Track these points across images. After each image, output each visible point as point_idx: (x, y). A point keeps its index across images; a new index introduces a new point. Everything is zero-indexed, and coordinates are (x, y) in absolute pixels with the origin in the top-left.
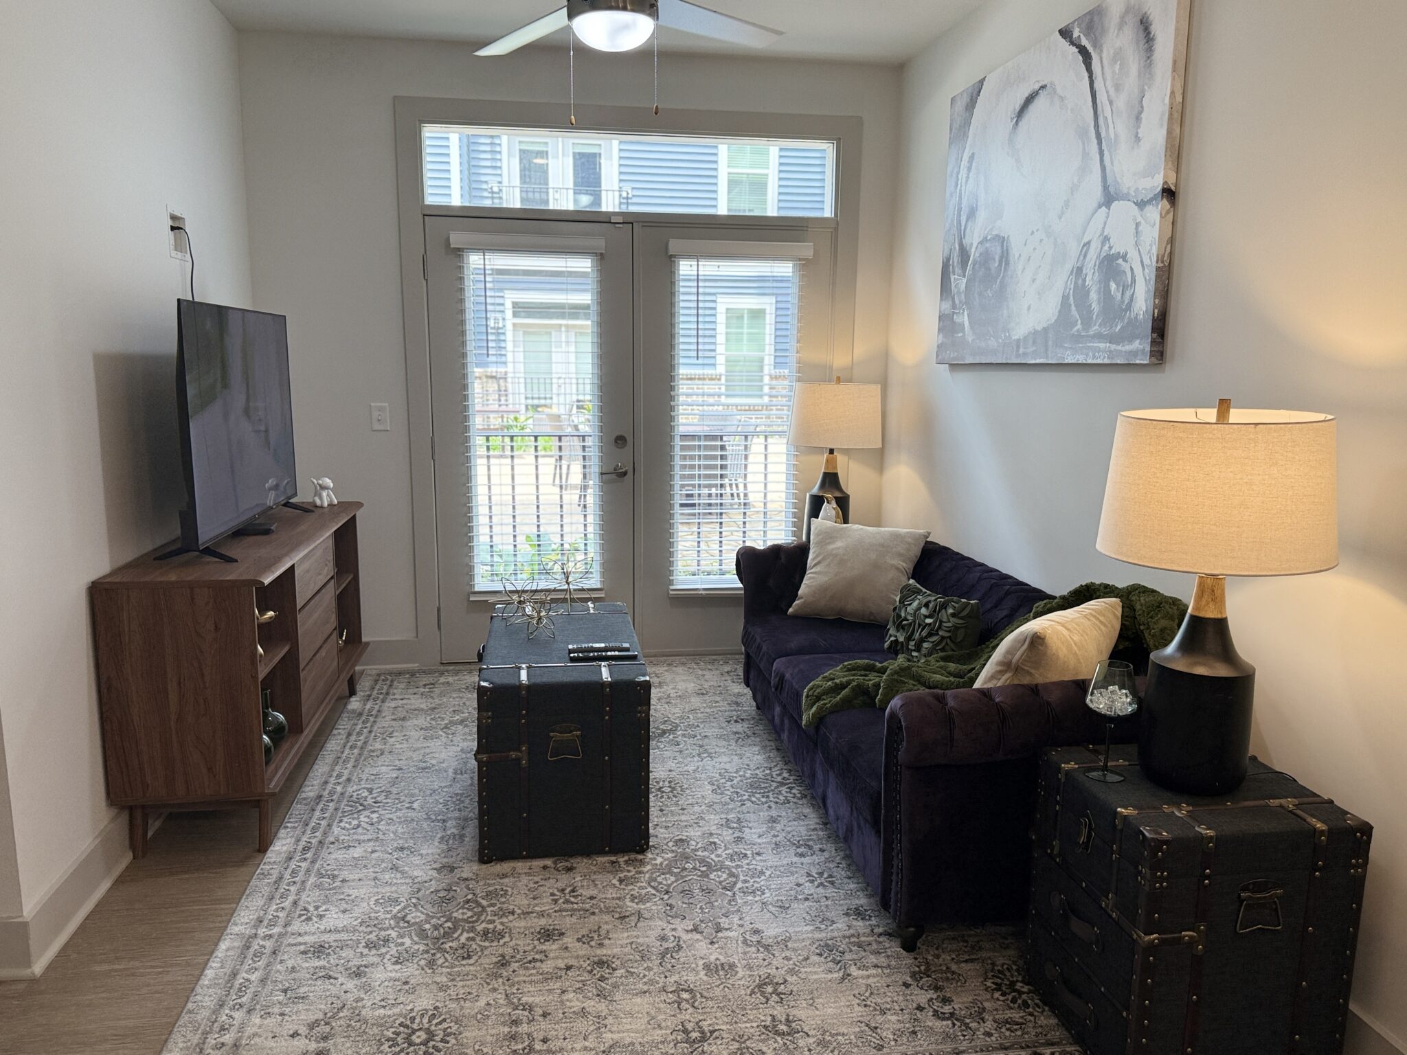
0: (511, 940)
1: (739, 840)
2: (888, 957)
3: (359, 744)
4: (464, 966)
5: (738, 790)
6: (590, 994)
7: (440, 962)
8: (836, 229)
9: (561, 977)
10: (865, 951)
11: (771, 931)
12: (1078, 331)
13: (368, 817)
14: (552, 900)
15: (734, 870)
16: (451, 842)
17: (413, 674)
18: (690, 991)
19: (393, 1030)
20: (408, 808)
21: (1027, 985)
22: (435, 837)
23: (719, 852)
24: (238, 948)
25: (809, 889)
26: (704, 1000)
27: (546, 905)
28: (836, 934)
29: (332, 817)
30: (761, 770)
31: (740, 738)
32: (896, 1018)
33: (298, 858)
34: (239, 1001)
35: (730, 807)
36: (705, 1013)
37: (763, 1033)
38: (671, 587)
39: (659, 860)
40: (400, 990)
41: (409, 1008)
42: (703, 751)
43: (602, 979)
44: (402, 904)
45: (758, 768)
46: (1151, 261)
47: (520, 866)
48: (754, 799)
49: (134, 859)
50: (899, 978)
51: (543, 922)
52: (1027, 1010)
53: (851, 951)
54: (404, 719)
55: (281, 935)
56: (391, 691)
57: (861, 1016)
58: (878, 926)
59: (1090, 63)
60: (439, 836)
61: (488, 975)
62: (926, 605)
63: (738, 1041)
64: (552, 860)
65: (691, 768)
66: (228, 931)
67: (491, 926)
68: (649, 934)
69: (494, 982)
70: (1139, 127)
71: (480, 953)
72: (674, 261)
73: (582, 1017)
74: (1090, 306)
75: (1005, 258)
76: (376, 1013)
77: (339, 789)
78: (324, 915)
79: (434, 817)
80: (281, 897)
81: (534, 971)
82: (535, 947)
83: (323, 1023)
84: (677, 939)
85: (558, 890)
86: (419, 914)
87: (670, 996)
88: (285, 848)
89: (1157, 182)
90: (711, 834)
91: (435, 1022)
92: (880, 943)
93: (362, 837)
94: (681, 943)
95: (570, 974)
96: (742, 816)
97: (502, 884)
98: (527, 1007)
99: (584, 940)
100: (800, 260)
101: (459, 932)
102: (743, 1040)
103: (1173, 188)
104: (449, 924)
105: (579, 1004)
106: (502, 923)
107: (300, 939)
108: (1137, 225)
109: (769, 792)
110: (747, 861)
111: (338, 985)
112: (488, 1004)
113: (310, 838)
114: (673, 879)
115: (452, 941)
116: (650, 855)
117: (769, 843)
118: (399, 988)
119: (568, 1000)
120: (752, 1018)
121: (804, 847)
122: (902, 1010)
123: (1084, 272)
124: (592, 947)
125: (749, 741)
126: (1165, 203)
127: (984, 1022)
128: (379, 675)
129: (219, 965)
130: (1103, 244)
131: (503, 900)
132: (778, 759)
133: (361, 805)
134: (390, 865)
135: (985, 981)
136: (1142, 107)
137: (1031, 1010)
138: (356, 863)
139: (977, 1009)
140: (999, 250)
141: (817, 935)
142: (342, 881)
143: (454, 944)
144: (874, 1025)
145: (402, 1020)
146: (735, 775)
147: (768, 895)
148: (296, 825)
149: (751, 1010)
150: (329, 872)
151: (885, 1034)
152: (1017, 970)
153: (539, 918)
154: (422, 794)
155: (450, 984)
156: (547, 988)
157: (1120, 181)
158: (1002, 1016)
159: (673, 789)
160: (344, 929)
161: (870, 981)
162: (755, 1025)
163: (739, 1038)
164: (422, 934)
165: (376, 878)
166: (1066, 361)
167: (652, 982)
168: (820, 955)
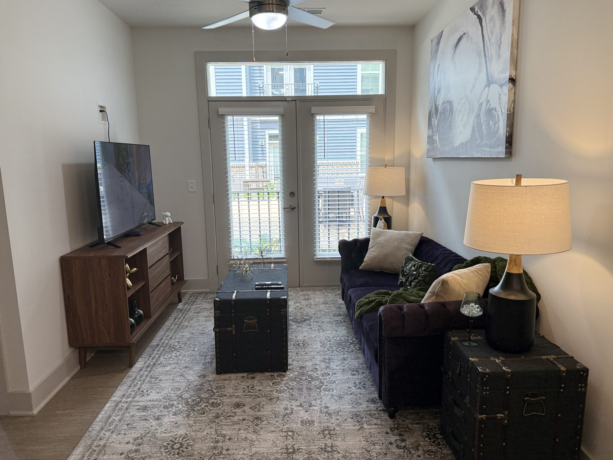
0: (223, 407)
1: (328, 367)
2: (382, 420)
3: (179, 323)
4: (201, 417)
5: (332, 346)
6: (250, 431)
7: (191, 415)
8: (386, 99)
9: (240, 423)
10: (372, 417)
11: (333, 407)
12: (478, 143)
13: (176, 354)
14: (243, 391)
15: (322, 380)
16: (207, 365)
17: (206, 293)
18: (292, 431)
19: (167, 442)
20: (192, 350)
21: (441, 435)
22: (201, 362)
23: (318, 372)
24: (113, 406)
25: (354, 389)
26: (298, 436)
27: (240, 393)
28: (361, 410)
29: (161, 354)
30: (344, 337)
31: (338, 323)
32: (380, 447)
33: (144, 370)
34: (109, 428)
35: (327, 353)
36: (297, 441)
37: (320, 451)
38: (315, 257)
39: (292, 375)
40: (173, 426)
41: (175, 434)
42: (321, 329)
43: (257, 425)
44: (182, 391)
45: (343, 336)
46: (505, 112)
47: (233, 376)
48: (338, 350)
49: (81, 368)
50: (384, 430)
51: (237, 400)
52: (439, 446)
53: (366, 417)
54: (198, 313)
55: (131, 402)
56: (196, 301)
57: (364, 446)
58: (380, 407)
59: (482, 22)
60: (202, 362)
61: (210, 421)
62: (414, 266)
63: (308, 454)
64: (247, 373)
65: (313, 336)
66: (111, 399)
67: (216, 401)
68: (280, 407)
69: (212, 424)
70: (500, 51)
71: (208, 412)
72: (314, 116)
73: (245, 441)
74: (483, 131)
75: (451, 110)
76: (162, 435)
77: (166, 341)
78: (149, 394)
79: (202, 354)
80: (134, 386)
81: (229, 421)
82: (232, 410)
83: (140, 438)
84: (292, 409)
85: (246, 387)
86: (187, 395)
87: (284, 433)
88: (140, 366)
89: (507, 76)
90: (316, 365)
91: (184, 440)
92: (380, 414)
93: (171, 362)
94: (293, 411)
95: (244, 422)
96: (331, 357)
97: (224, 383)
98: (223, 435)
99: (252, 408)
100: (370, 113)
101: (202, 403)
102: (311, 453)
103: (514, 78)
104: (199, 400)
105: (245, 435)
106: (220, 400)
107: (138, 404)
108: (500, 95)
109: (345, 347)
110: (329, 377)
111: (149, 423)
112: (207, 433)
113: (150, 362)
114: (296, 383)
115: (198, 407)
116: (288, 373)
117: (340, 369)
118: (173, 425)
119: (240, 433)
120: (316, 444)
121: (355, 371)
122: (383, 444)
123: (480, 116)
124: (255, 411)
125: (342, 324)
126: (511, 85)
127: (418, 451)
128: (193, 294)
129: (104, 413)
130: (487, 104)
131: (223, 390)
132: (353, 332)
133: (174, 348)
134: (180, 374)
135: (423, 433)
136: (501, 42)
137: (441, 446)
138: (167, 373)
139: (416, 445)
140: (449, 107)
141: (353, 410)
142: (159, 380)
143: (199, 408)
144: (369, 450)
145: (171, 438)
146: (332, 339)
147: (335, 392)
148: (146, 356)
149: (317, 441)
150: (155, 376)
151: (373, 454)
152: (439, 429)
153: (236, 398)
154: (199, 344)
155: (194, 425)
156: (233, 428)
157: (493, 75)
158: (427, 449)
159: (304, 345)
160: (156, 400)
161: (371, 431)
162: (317, 447)
163: (309, 453)
164: (187, 403)
165: (173, 379)
166: (474, 157)
167: (277, 427)
168: (352, 418)
